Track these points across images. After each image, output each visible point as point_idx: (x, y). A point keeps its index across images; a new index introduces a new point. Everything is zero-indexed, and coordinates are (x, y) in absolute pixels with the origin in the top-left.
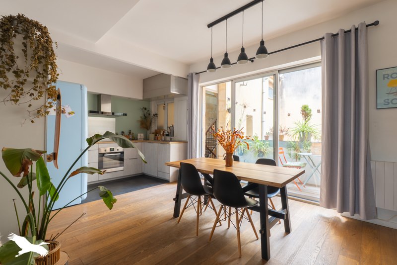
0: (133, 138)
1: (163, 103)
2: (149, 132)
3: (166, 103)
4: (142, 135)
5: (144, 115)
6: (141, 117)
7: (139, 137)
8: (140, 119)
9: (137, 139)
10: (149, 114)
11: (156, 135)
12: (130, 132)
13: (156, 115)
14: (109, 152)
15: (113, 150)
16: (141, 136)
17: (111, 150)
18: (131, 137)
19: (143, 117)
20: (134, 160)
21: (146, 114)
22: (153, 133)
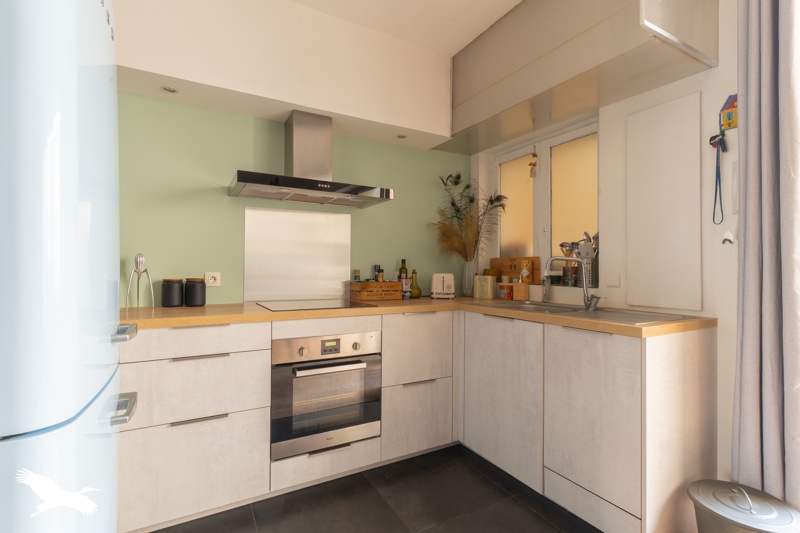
0: (415, 292)
1: (530, 149)
2: (470, 266)
3: (543, 149)
4: (450, 278)
5: (453, 204)
6: (442, 212)
7: (437, 288)
8: (436, 219)
9: (429, 296)
10: (472, 200)
11: (499, 280)
12: (403, 269)
13: (496, 201)
14: (318, 355)
15: (336, 349)
16: (443, 282)
17: (325, 351)
18: (407, 288)
19: (450, 211)
20: (421, 388)
21: (457, 198)
22: (486, 273)
